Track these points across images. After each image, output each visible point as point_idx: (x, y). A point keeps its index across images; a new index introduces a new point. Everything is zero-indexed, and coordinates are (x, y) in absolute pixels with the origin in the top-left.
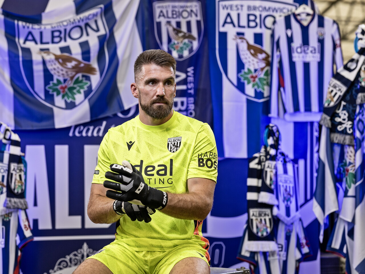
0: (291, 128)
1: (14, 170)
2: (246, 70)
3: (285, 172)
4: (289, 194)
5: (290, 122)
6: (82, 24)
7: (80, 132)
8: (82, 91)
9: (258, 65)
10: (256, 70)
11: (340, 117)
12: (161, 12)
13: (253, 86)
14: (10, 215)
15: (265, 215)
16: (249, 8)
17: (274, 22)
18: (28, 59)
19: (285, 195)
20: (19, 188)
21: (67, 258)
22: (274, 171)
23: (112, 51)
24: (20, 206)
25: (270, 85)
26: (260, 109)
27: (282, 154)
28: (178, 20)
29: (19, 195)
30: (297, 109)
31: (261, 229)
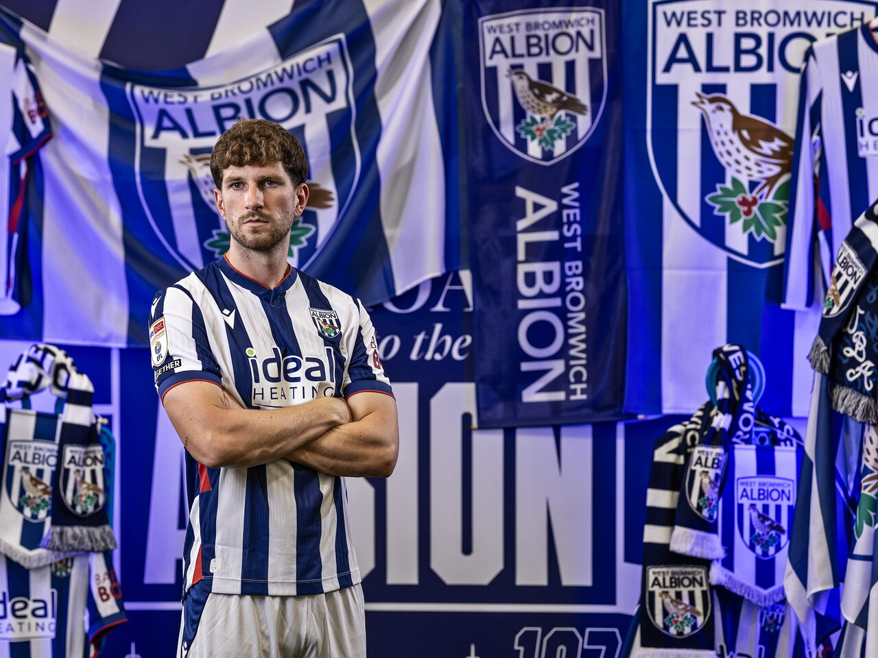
1: (73, 460)
2: (728, 184)
6: (295, 85)
8: (295, 249)
9: (760, 172)
10: (753, 185)
11: (853, 346)
12: (497, 40)
13: (745, 228)
14: (69, 564)
15: (693, 581)
16: (740, 16)
17: (809, 53)
18: (155, 178)
20: (89, 501)
25: (789, 220)
26: (763, 288)
28: (543, 59)
29: (88, 517)
31: (675, 619)
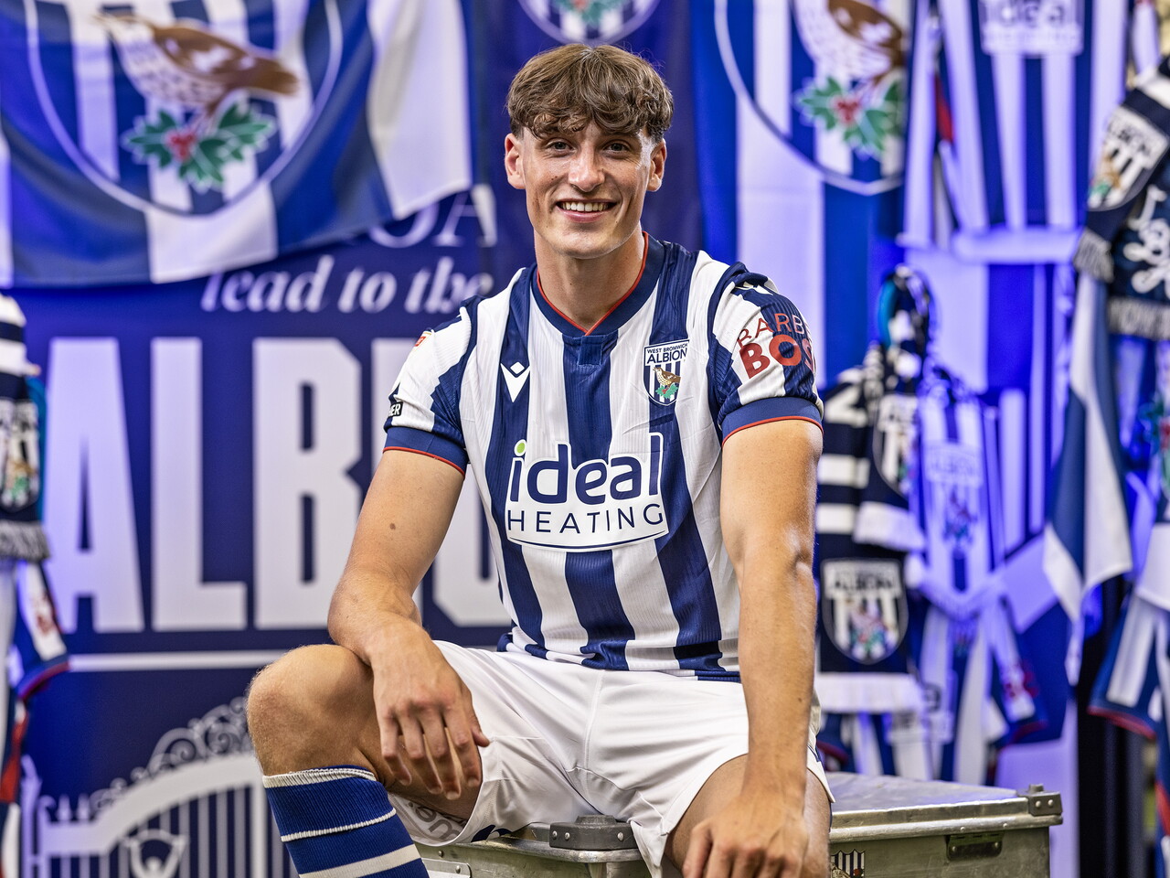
0: (976, 284)
2: (820, 82)
3: (953, 433)
4: (964, 512)
5: (971, 263)
7: (242, 295)
8: (248, 152)
9: (865, 66)
10: (855, 84)
11: (1142, 243)
13: (847, 136)
15: (880, 584)
18: (57, 38)
19: (953, 516)
20: (18, 487)
21: (191, 728)
22: (911, 432)
23: (353, 12)
24: (22, 550)
25: (904, 133)
26: (870, 219)
27: (943, 373)
29: (18, 511)
30: (996, 218)
31: (862, 635)
